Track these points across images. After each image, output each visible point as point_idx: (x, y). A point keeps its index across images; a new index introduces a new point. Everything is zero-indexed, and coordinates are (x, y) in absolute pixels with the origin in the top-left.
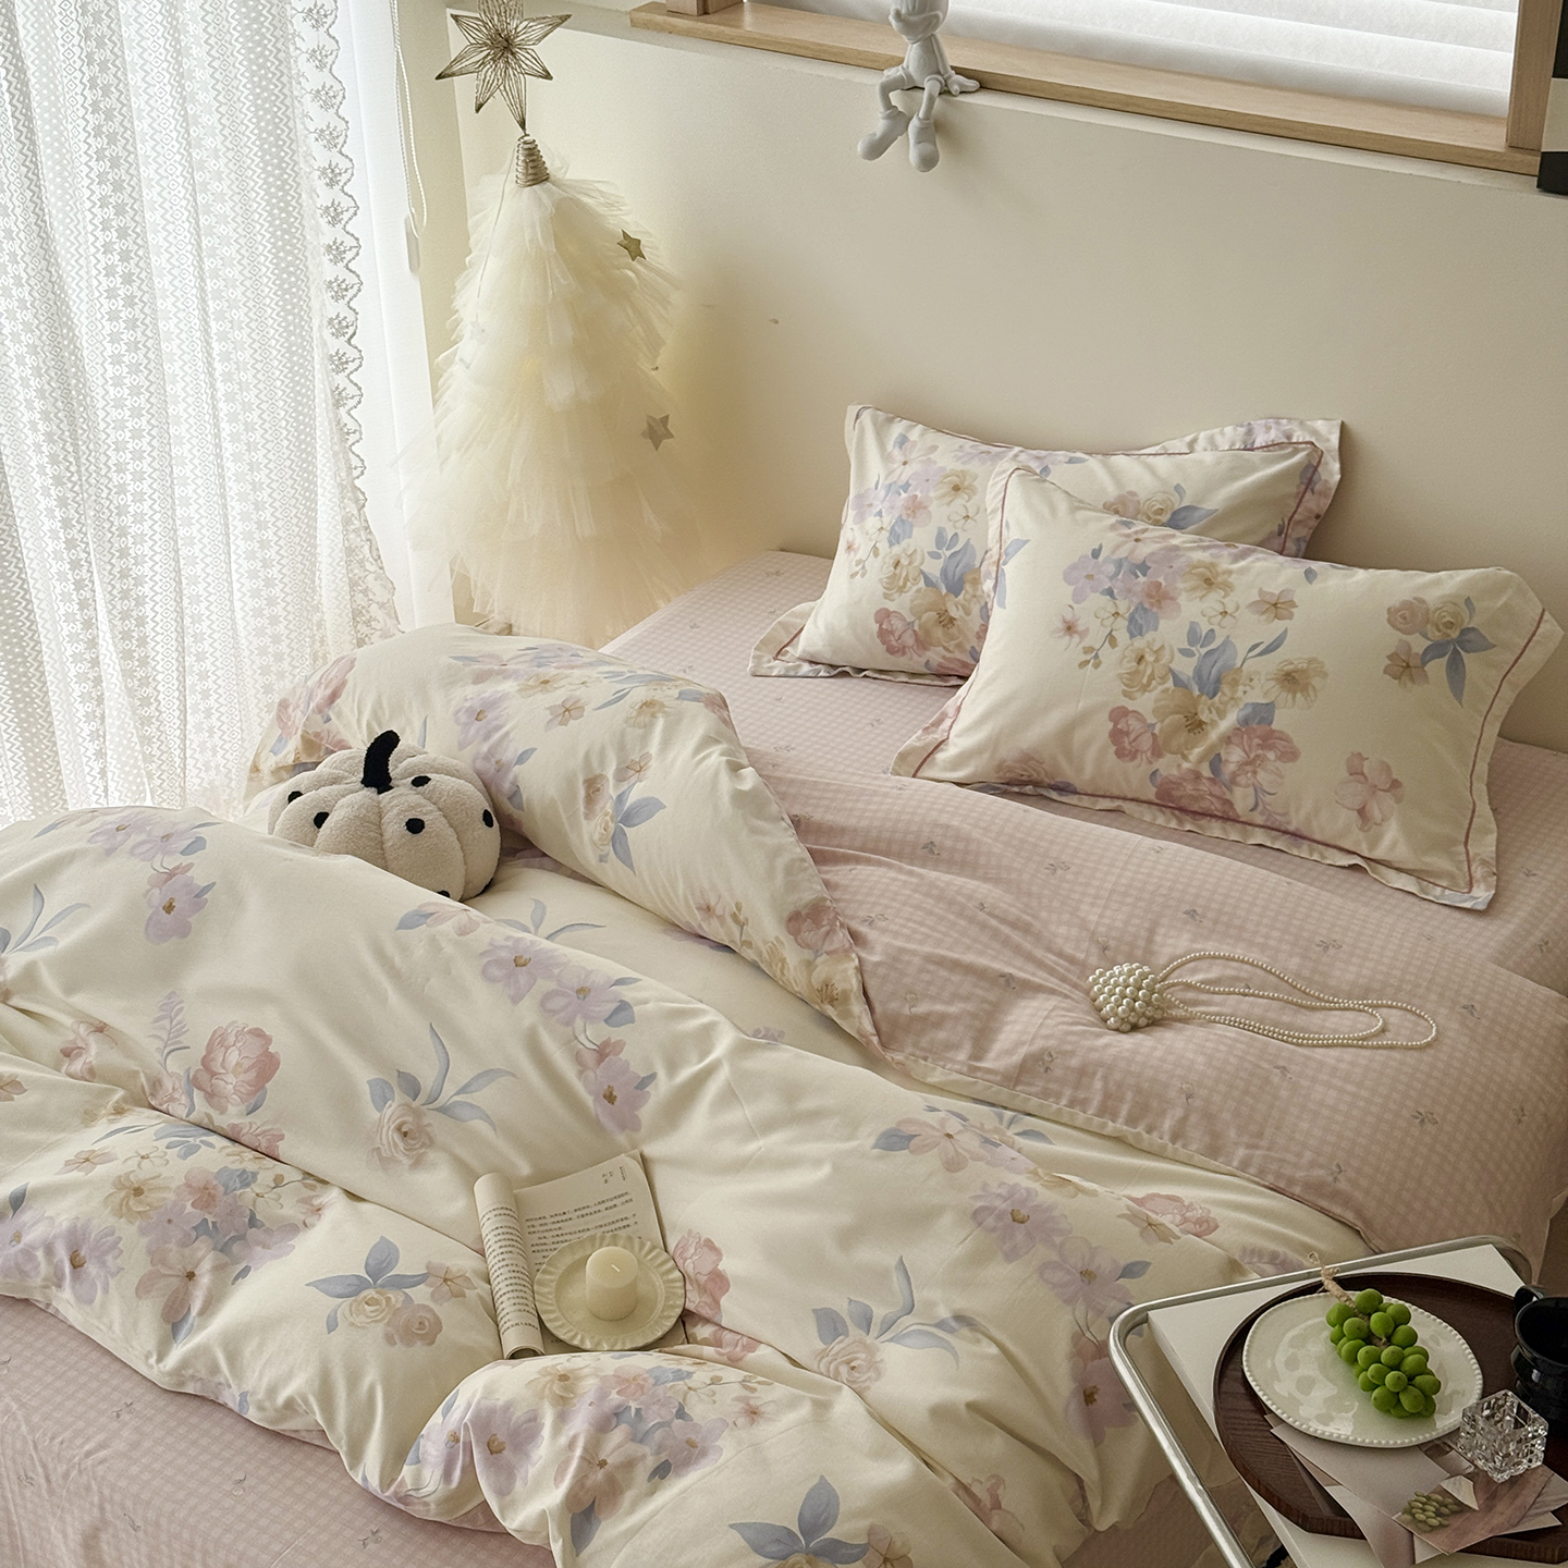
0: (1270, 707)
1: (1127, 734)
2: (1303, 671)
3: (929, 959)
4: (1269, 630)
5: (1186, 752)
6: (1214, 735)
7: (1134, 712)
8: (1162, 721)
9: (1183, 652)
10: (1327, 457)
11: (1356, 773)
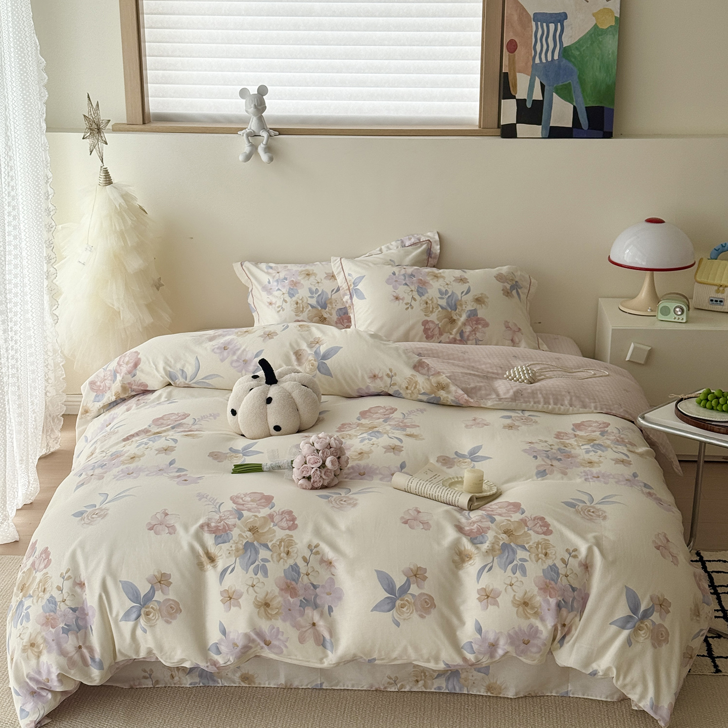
0: (475, 310)
1: (429, 329)
2: (480, 297)
4: (464, 287)
5: (451, 332)
6: (460, 323)
7: (430, 321)
8: (441, 322)
9: (440, 298)
10: (434, 245)
11: (508, 327)
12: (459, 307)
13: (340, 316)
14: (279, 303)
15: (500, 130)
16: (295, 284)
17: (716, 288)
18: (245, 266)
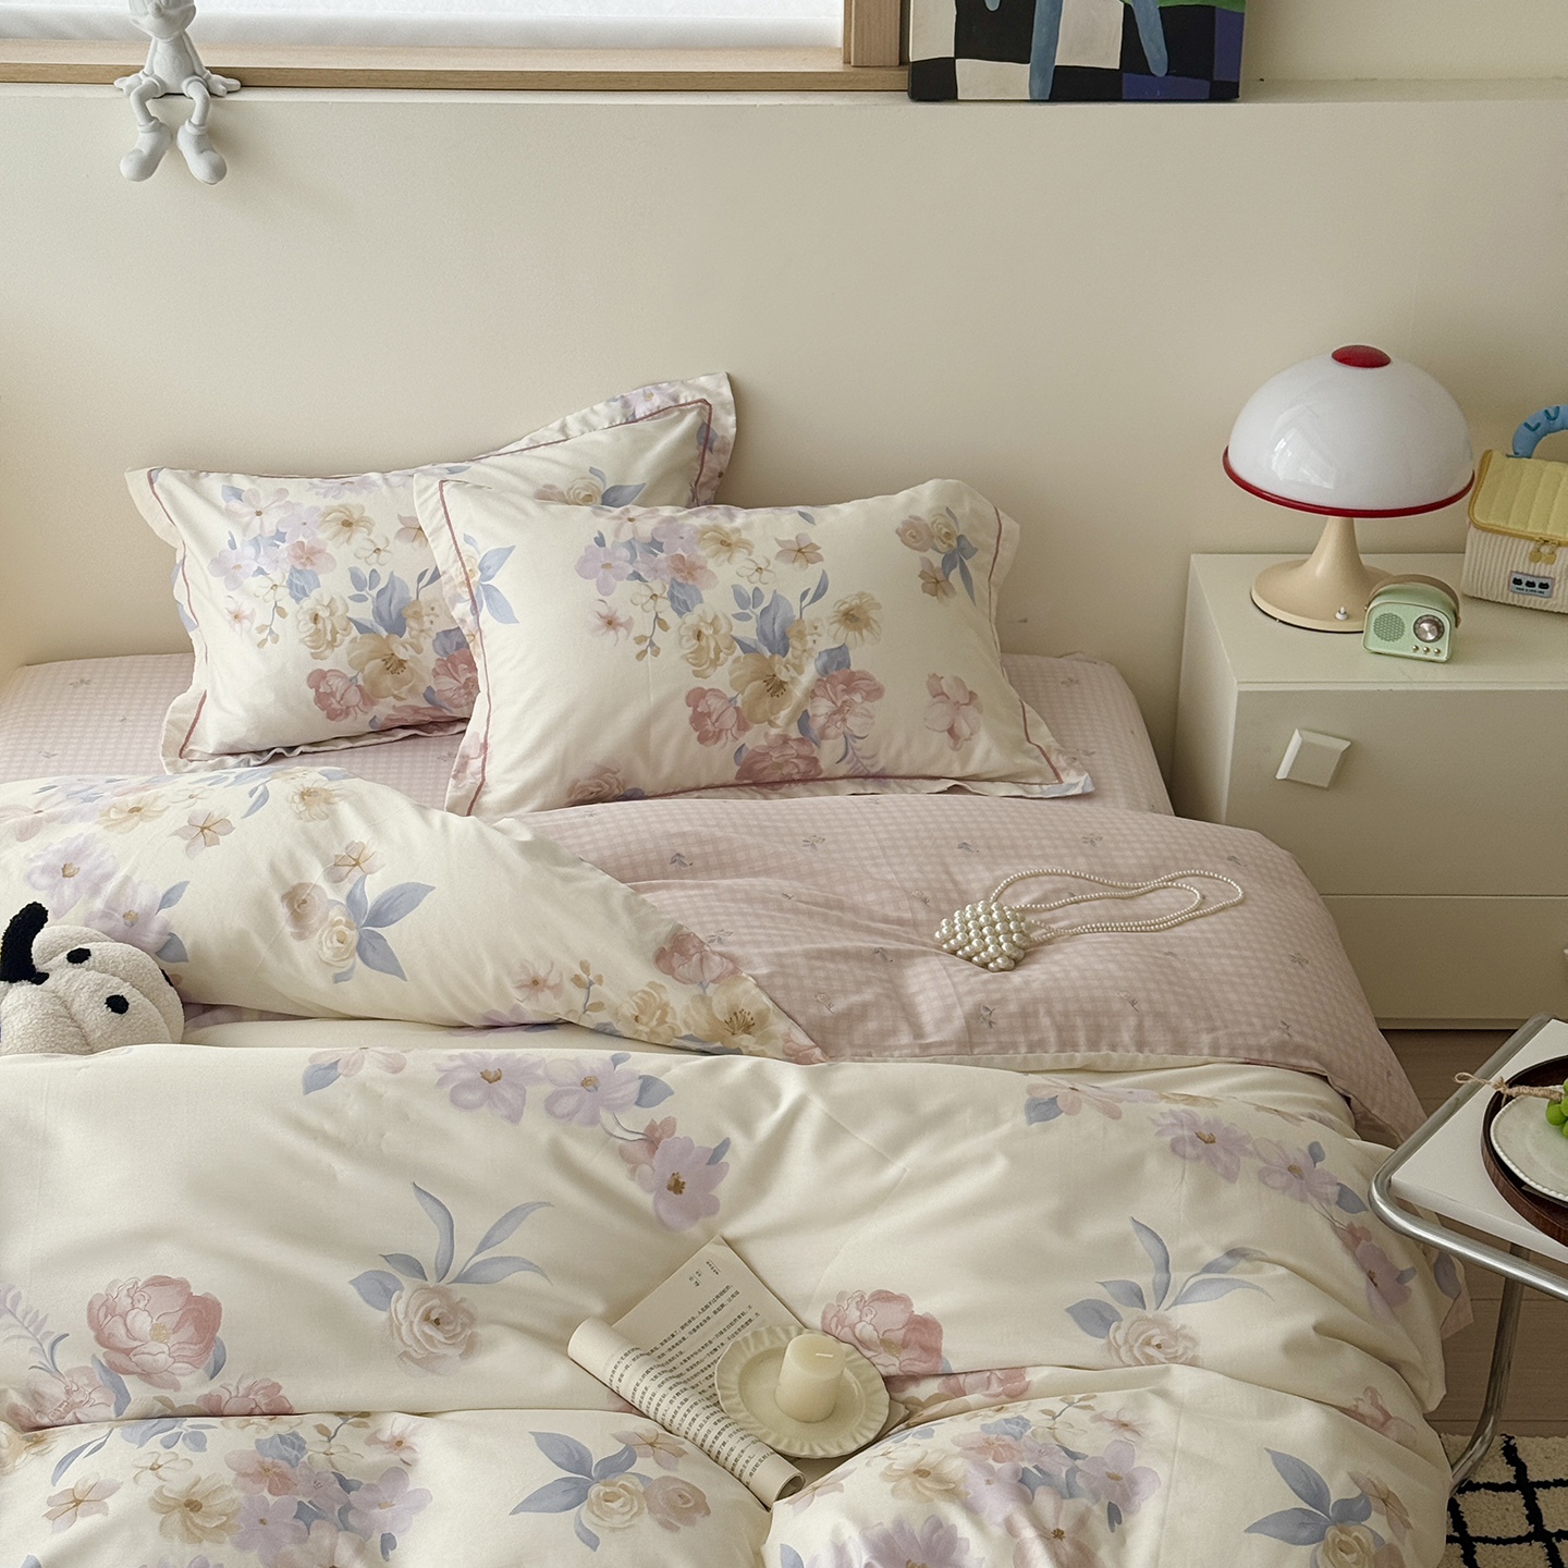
0: (843, 649)
1: (709, 715)
2: (858, 607)
3: (807, 955)
4: (809, 577)
5: (772, 718)
6: (797, 692)
7: (711, 690)
8: (742, 693)
9: (739, 617)
10: (719, 413)
11: (938, 695)
12: (794, 642)
13: (446, 653)
14: (263, 616)
15: (907, 72)
16: (308, 555)
17: (1532, 546)
18: (161, 486)
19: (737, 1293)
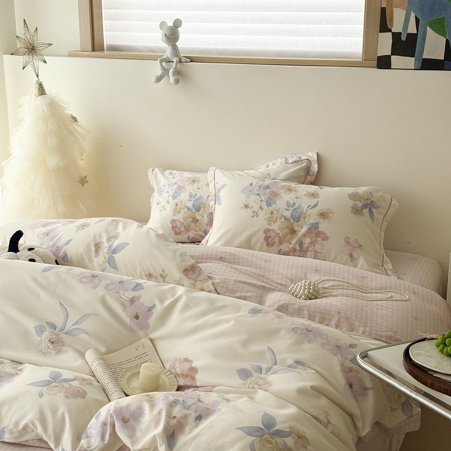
0: (317, 224)
1: (270, 237)
2: (326, 212)
3: (236, 281)
4: (313, 201)
5: (291, 241)
6: (300, 234)
7: (272, 230)
8: (282, 232)
9: (286, 210)
10: (313, 164)
11: (348, 243)
12: (302, 219)
14: (164, 203)
15: (377, 61)
18: (154, 171)
19: (148, 355)
